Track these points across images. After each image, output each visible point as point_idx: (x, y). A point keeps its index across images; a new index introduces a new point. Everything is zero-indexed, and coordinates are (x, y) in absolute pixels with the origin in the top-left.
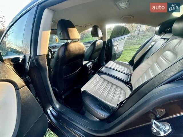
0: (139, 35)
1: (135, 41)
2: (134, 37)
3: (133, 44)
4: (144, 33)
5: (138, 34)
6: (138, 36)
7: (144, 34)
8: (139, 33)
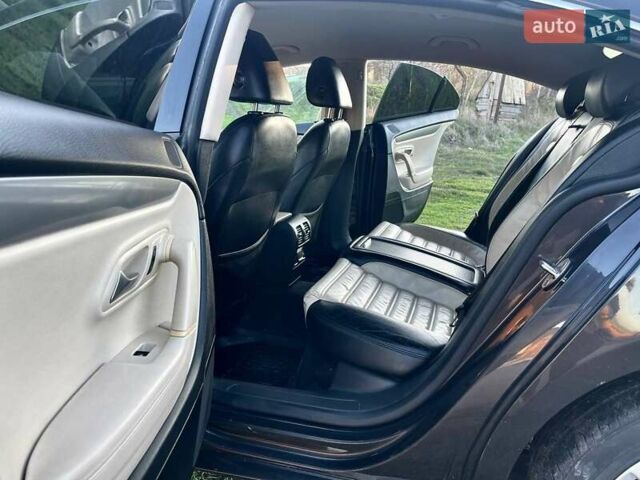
0: (501, 122)
1: (482, 154)
2: (474, 132)
3: (473, 169)
4: (522, 116)
5: (495, 122)
6: (494, 127)
7: (522, 122)
8: (498, 113)
